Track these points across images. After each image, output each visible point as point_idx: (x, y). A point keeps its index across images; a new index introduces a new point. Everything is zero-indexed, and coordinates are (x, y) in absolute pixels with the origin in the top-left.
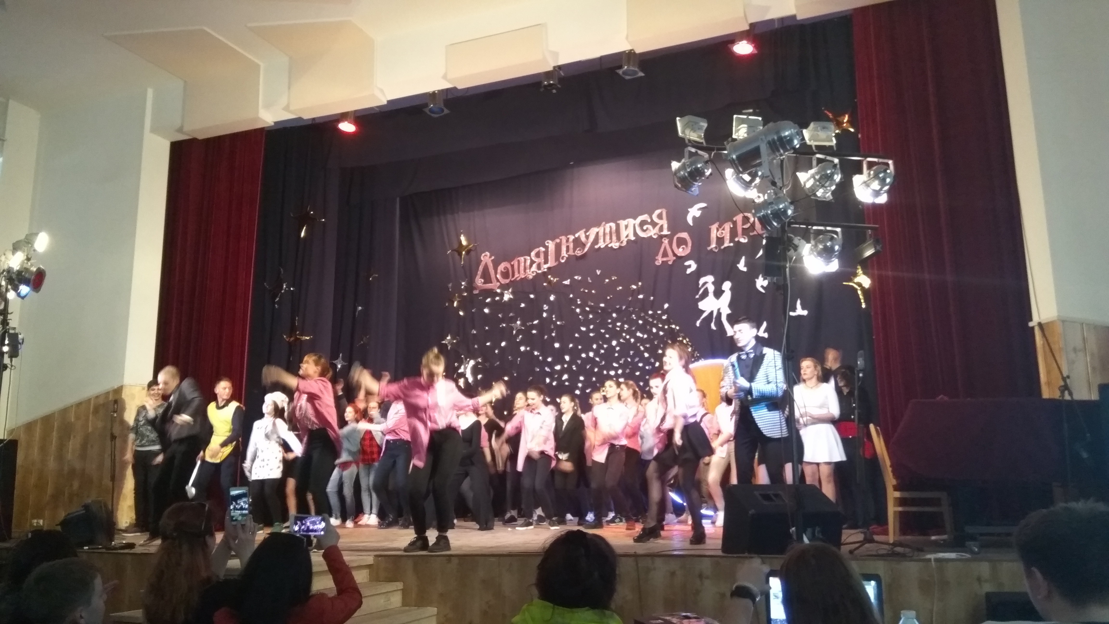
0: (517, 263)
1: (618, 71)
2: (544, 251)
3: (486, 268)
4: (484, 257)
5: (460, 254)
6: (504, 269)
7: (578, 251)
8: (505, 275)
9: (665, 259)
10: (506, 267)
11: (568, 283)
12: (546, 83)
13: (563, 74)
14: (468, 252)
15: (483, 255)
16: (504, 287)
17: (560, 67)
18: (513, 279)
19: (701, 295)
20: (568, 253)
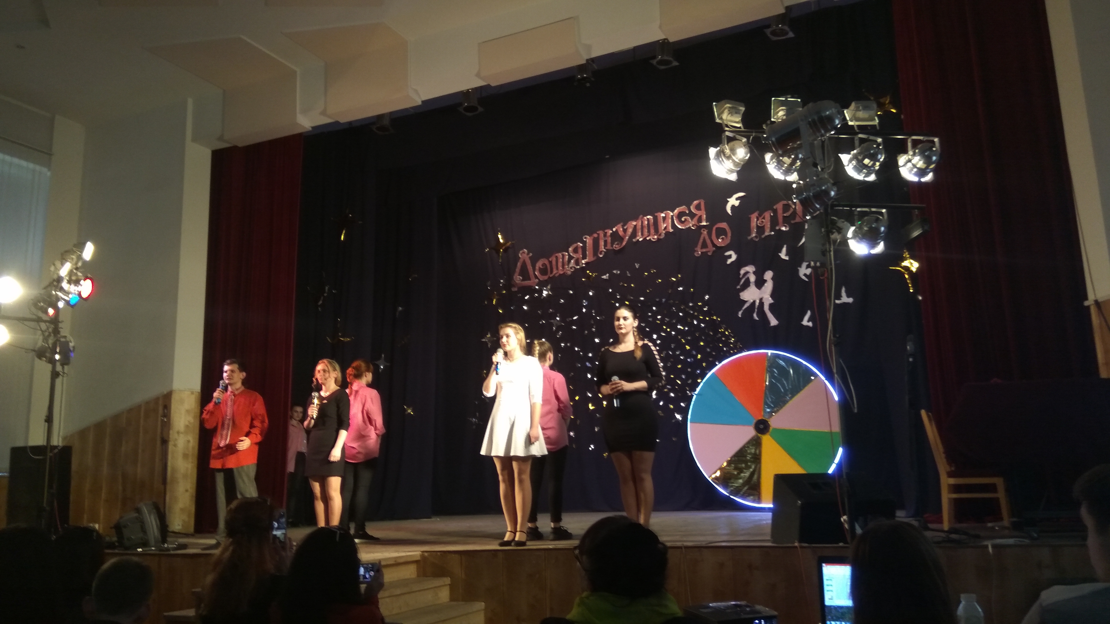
0: (555, 259)
1: (651, 61)
2: (582, 246)
3: (524, 264)
4: (521, 255)
5: (498, 252)
6: (542, 265)
7: (617, 244)
8: (544, 271)
9: (704, 250)
10: (545, 264)
11: (607, 278)
12: (579, 76)
13: (596, 68)
14: (505, 250)
15: (521, 252)
16: (543, 284)
17: (593, 60)
18: (551, 276)
19: (741, 286)
20: (606, 248)
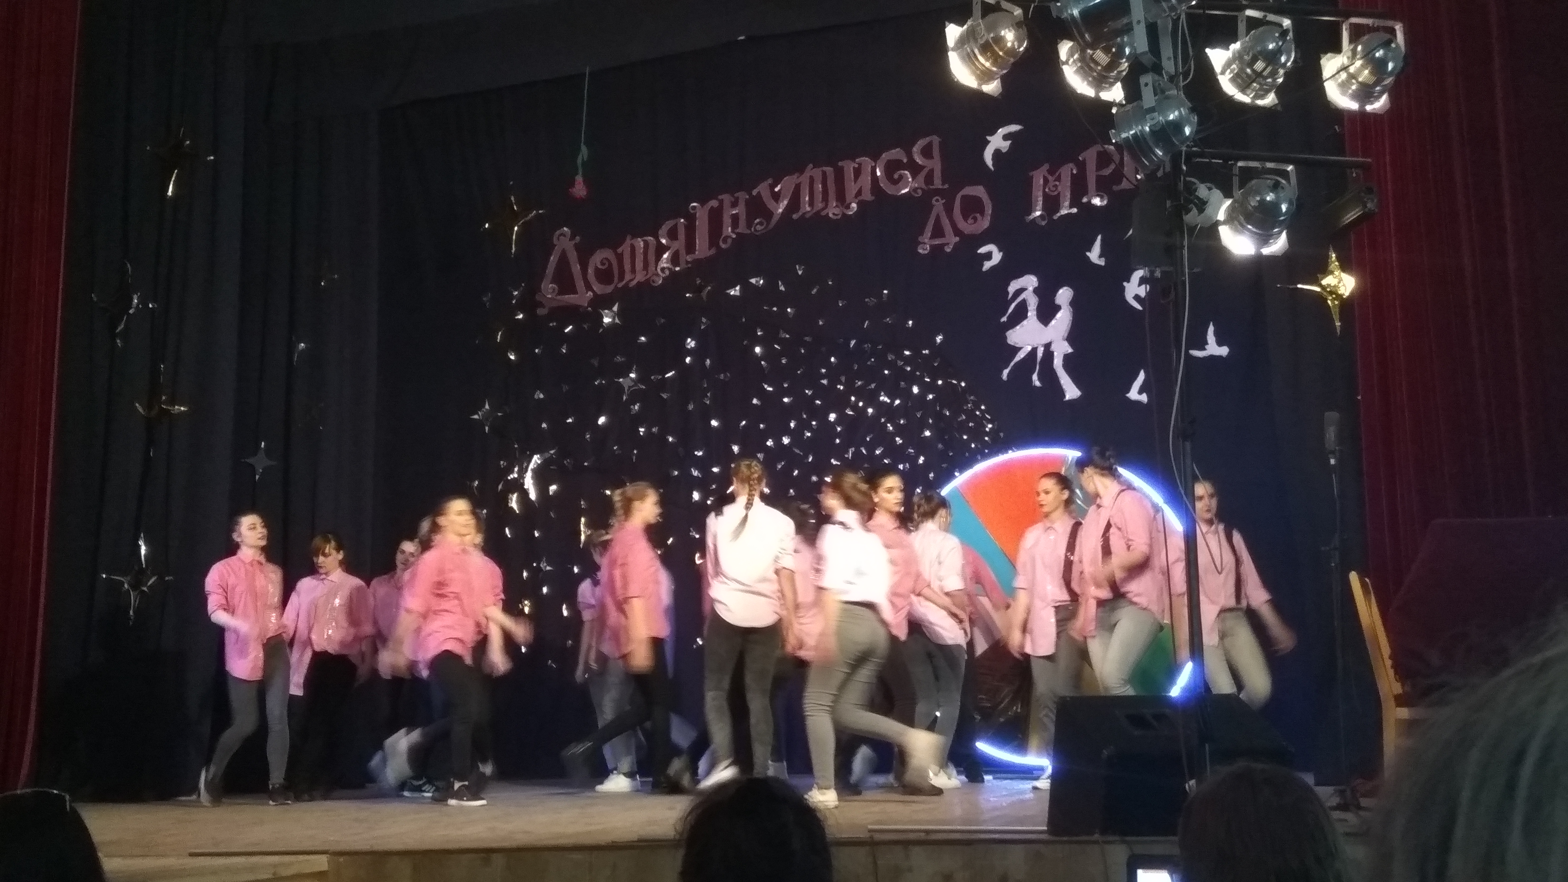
0: (629, 250)
2: (685, 226)
3: (563, 260)
4: (558, 239)
5: (509, 232)
6: (603, 264)
7: (757, 224)
8: (605, 276)
9: (937, 242)
10: (607, 259)
11: (738, 293)
15: (558, 233)
16: (602, 302)
18: (620, 285)
20: (737, 231)
